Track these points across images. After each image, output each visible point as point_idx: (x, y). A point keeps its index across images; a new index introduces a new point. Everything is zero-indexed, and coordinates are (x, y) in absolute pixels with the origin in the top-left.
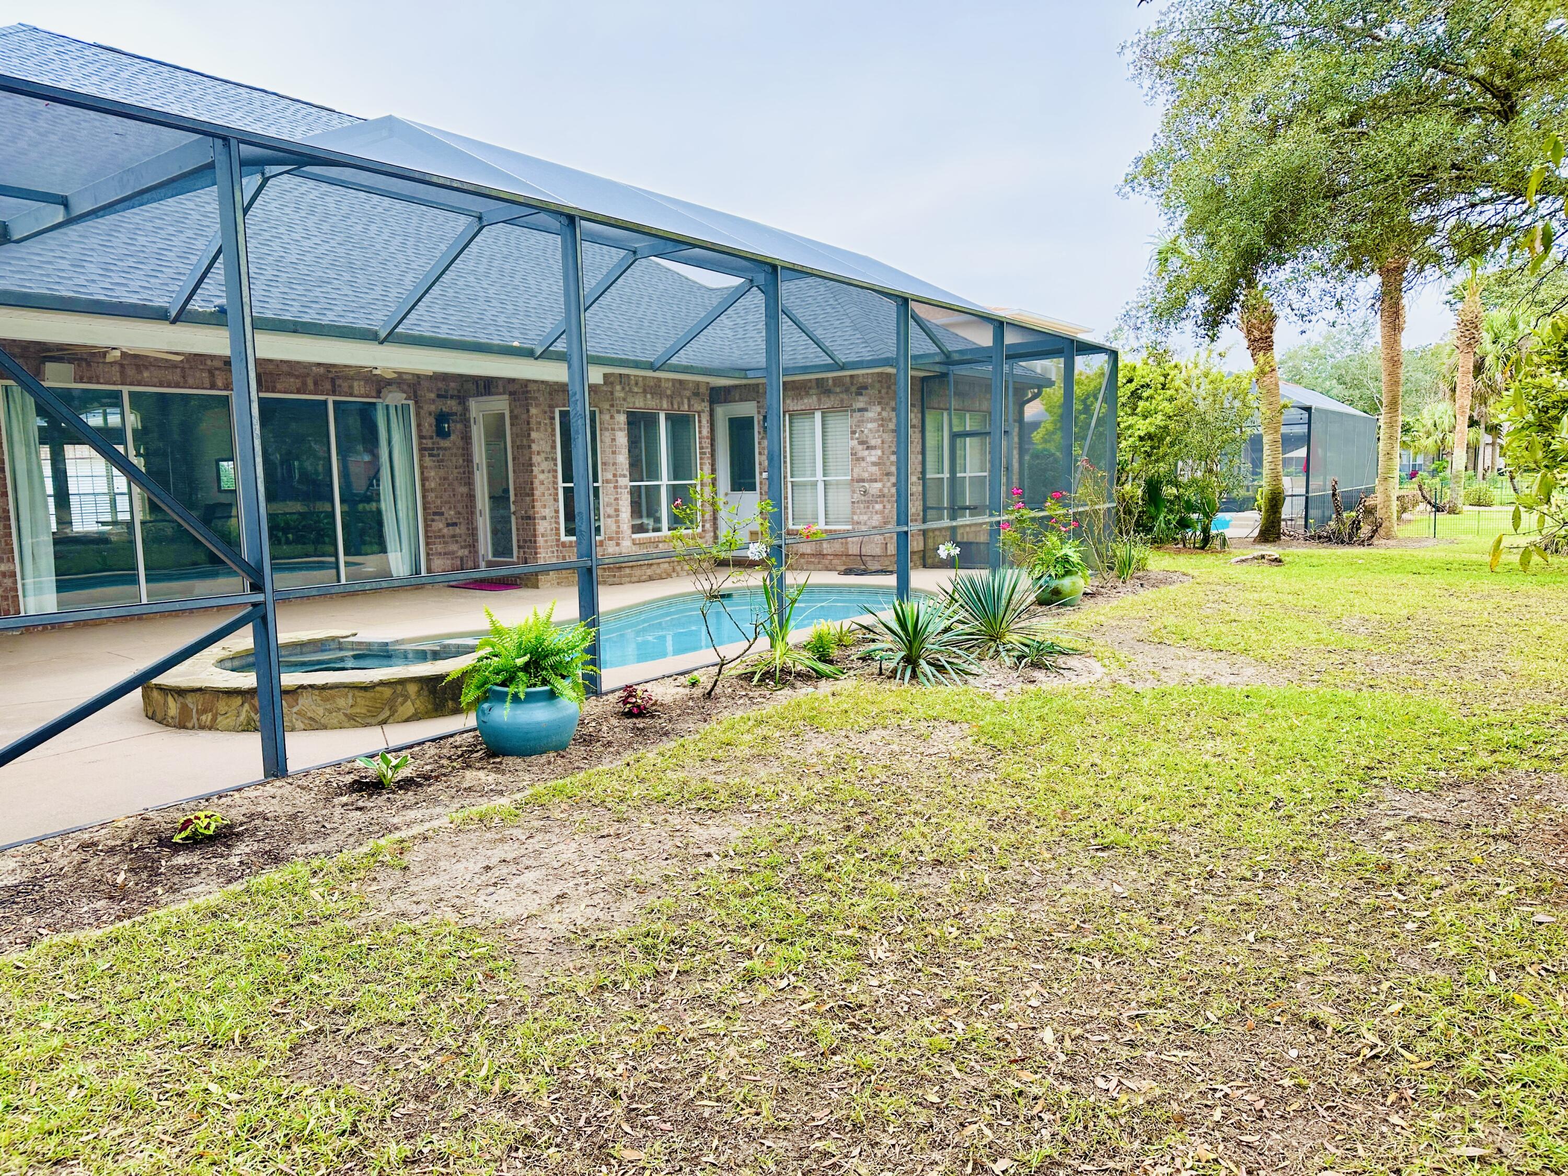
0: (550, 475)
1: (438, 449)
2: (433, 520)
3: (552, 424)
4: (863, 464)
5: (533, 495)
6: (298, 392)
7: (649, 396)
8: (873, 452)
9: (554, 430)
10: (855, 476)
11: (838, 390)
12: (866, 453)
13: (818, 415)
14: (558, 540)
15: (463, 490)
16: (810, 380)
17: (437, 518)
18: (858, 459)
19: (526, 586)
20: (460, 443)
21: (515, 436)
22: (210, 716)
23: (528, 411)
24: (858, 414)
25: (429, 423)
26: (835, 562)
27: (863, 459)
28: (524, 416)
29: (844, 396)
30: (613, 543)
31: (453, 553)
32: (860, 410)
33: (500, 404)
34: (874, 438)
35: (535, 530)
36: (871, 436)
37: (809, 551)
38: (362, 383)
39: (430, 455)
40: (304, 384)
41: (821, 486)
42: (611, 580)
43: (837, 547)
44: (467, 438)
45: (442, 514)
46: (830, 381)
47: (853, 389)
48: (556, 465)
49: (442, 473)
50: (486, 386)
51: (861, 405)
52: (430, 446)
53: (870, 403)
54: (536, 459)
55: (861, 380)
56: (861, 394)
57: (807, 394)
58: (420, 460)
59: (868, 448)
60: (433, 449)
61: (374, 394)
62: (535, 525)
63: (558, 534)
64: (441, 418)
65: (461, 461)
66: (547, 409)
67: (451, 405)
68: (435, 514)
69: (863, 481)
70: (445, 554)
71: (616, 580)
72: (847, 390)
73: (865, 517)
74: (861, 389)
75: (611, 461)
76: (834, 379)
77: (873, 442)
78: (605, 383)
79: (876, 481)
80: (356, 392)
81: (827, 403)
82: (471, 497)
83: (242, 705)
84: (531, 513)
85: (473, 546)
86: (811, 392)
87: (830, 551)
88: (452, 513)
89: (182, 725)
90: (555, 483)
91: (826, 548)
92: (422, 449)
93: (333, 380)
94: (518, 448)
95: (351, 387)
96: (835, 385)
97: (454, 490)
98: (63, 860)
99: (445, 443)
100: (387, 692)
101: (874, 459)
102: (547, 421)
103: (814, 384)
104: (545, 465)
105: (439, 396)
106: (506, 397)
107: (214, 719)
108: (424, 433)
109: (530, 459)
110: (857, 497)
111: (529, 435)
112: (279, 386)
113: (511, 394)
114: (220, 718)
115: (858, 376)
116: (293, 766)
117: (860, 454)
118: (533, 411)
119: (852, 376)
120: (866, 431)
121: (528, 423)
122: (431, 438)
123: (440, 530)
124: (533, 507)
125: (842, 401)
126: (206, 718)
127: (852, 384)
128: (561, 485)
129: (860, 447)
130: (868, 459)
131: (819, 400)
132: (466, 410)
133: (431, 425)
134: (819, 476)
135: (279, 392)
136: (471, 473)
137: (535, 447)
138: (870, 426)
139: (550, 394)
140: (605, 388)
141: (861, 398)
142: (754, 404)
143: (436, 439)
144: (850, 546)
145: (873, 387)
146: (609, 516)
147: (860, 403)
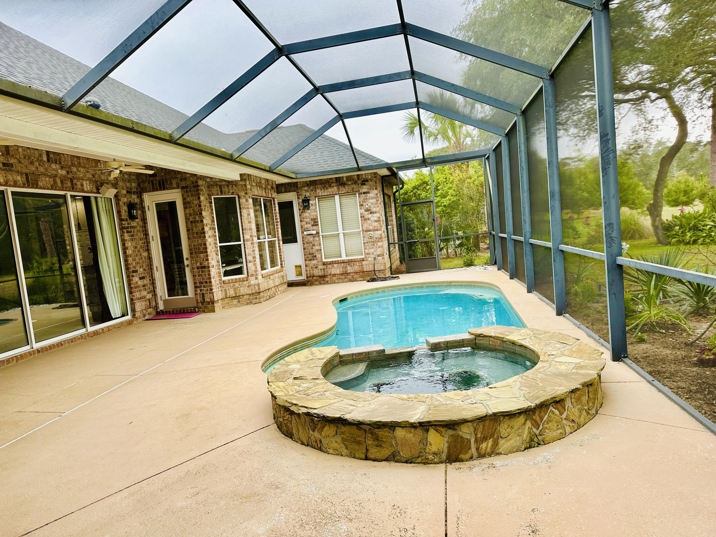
0: (213, 239)
1: (131, 227)
2: (133, 276)
3: (211, 206)
4: (369, 222)
5: (206, 252)
6: (52, 189)
7: (258, 188)
8: (375, 215)
9: (212, 210)
10: (364, 228)
11: (350, 183)
12: (370, 215)
13: (337, 197)
14: (221, 280)
15: (146, 254)
16: (331, 179)
17: (134, 274)
18: (365, 220)
19: (204, 312)
20: (141, 223)
22: (490, 442)
23: (199, 198)
24: (364, 195)
25: (124, 209)
26: (355, 276)
27: (369, 219)
28: (196, 202)
29: (354, 186)
30: (253, 278)
31: (144, 297)
32: (364, 193)
33: (173, 195)
34: (375, 207)
35: (209, 275)
36: (372, 206)
37: (338, 272)
38: (88, 182)
39: (128, 232)
40: (55, 182)
41: (341, 236)
42: (254, 301)
43: (356, 268)
44: (144, 220)
45: (136, 271)
46: (345, 179)
47: (359, 182)
48: (215, 232)
49: (134, 243)
51: (365, 190)
52: (126, 225)
53: (370, 189)
54: (206, 229)
55: (364, 177)
56: (365, 184)
57: (330, 186)
58: (121, 236)
59: (371, 213)
60: (127, 228)
61: (95, 190)
62: (209, 271)
63: (220, 276)
64: (131, 206)
65: (142, 235)
66: (207, 197)
67: (134, 198)
68: (134, 272)
69: (370, 231)
70: (141, 298)
71: (257, 300)
72: (355, 183)
73: (373, 250)
74: (364, 182)
75: (248, 227)
76: (347, 177)
77: (374, 210)
78: (241, 180)
79: (377, 230)
80: (85, 189)
81: (343, 190)
82: (150, 258)
83: (524, 424)
84: (206, 264)
85: (154, 292)
86: (332, 185)
87: (352, 271)
88: (141, 270)
90: (216, 244)
91: (350, 269)
92: (122, 229)
93: (71, 180)
95: (82, 185)
96: (347, 180)
97: (141, 255)
99: (134, 224)
101: (375, 219)
102: (208, 205)
103: (334, 180)
104: (210, 233)
105: (128, 192)
106: (179, 190)
107: (496, 444)
108: (123, 217)
109: (203, 229)
110: (366, 240)
111: (201, 214)
112: (40, 184)
113: (183, 188)
114: (501, 442)
115: (362, 175)
117: (366, 217)
118: (202, 198)
119: (358, 175)
120: (369, 204)
121: (200, 206)
122: (127, 220)
123: (137, 282)
124: (207, 260)
125: (353, 189)
126: (486, 446)
127: (358, 179)
128: (218, 245)
129: (367, 213)
130: (372, 219)
131: (338, 189)
132: (142, 201)
133: (125, 211)
134: (341, 231)
135: (41, 188)
136: (148, 243)
137: (204, 221)
138: (371, 201)
139: (208, 187)
140: (241, 183)
141: (364, 187)
142: (294, 194)
143: (129, 221)
144: (364, 266)
145: (371, 180)
146: (250, 262)
147: (365, 189)
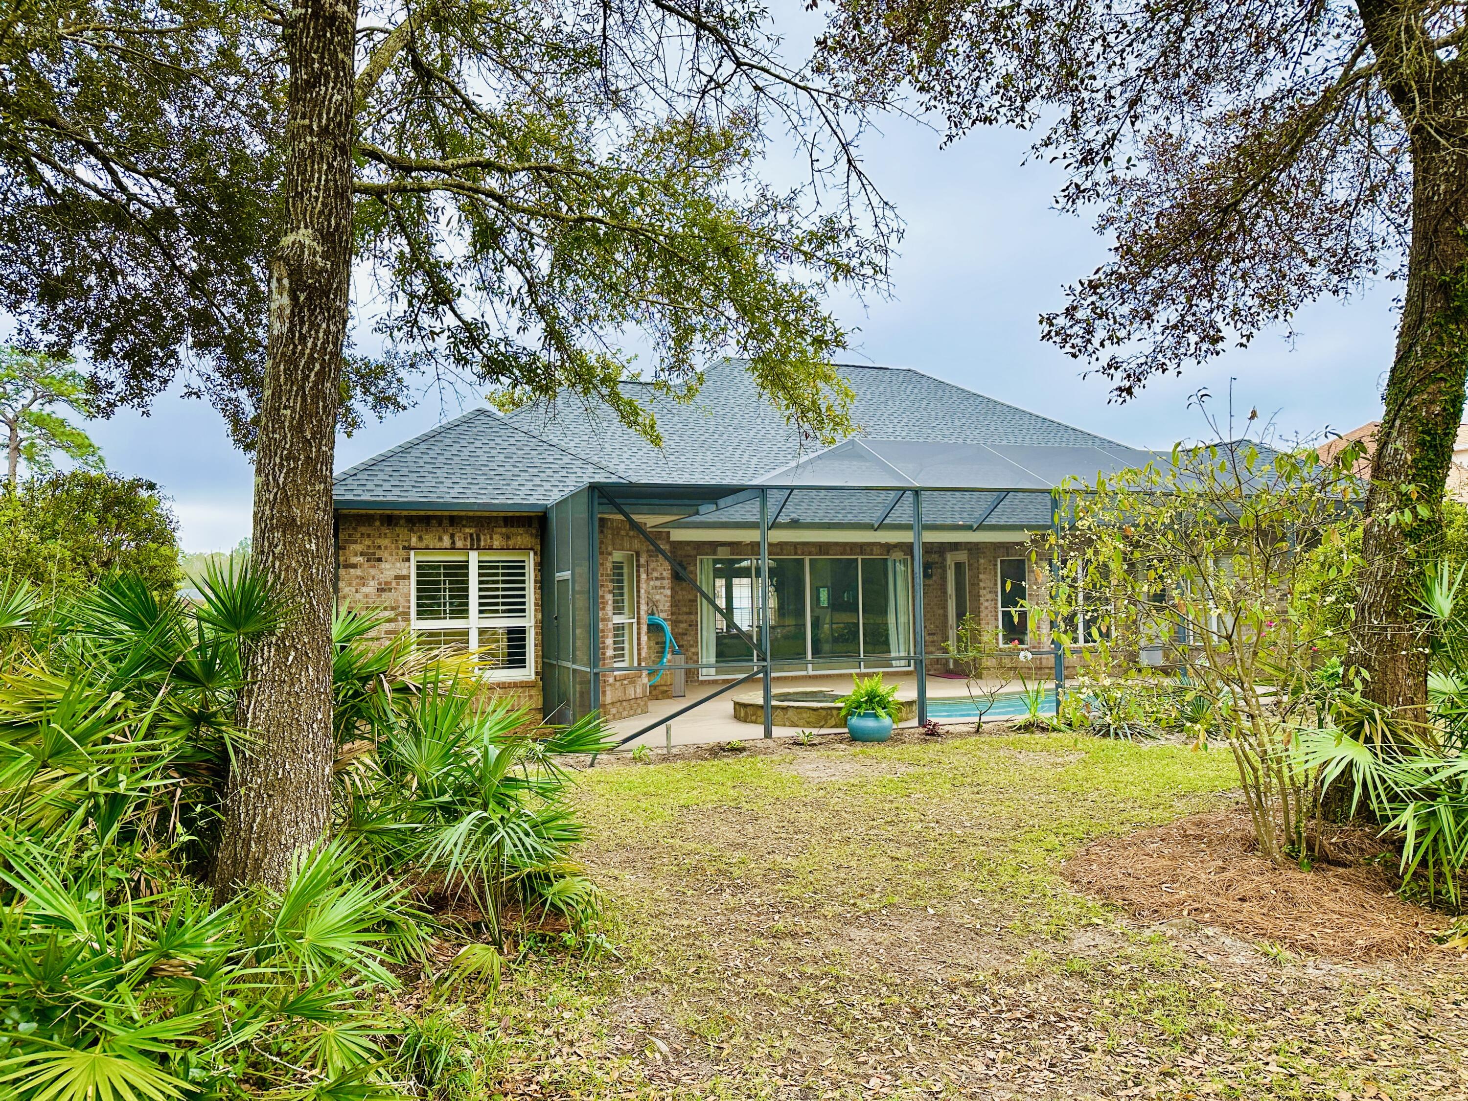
0: (992, 603)
3: (995, 569)
5: (981, 615)
6: (841, 554)
9: (996, 573)
14: (998, 647)
15: (941, 612)
20: (940, 581)
21: (971, 577)
23: (980, 560)
28: (977, 562)
30: (1036, 650)
31: (932, 652)
33: (962, 556)
35: (981, 639)
38: (878, 547)
40: (845, 550)
44: (944, 579)
48: (997, 596)
49: (926, 600)
50: (955, 546)
54: (984, 592)
61: (886, 553)
62: (981, 636)
63: (998, 643)
64: (927, 566)
65: (940, 593)
66: (992, 559)
67: (935, 557)
75: (1035, 594)
82: (945, 616)
84: (979, 628)
85: (945, 649)
89: (745, 721)
90: (996, 608)
93: (861, 547)
94: (972, 585)
95: (872, 551)
98: (692, 750)
99: (931, 582)
100: (824, 713)
102: (992, 567)
104: (989, 596)
105: (925, 554)
106: (965, 552)
109: (980, 592)
111: (980, 577)
112: (831, 552)
113: (968, 550)
116: (774, 735)
118: (982, 561)
121: (979, 569)
124: (980, 624)
128: (1000, 609)
132: (945, 560)
135: (831, 555)
136: (946, 601)
137: (982, 584)
139: (994, 549)
